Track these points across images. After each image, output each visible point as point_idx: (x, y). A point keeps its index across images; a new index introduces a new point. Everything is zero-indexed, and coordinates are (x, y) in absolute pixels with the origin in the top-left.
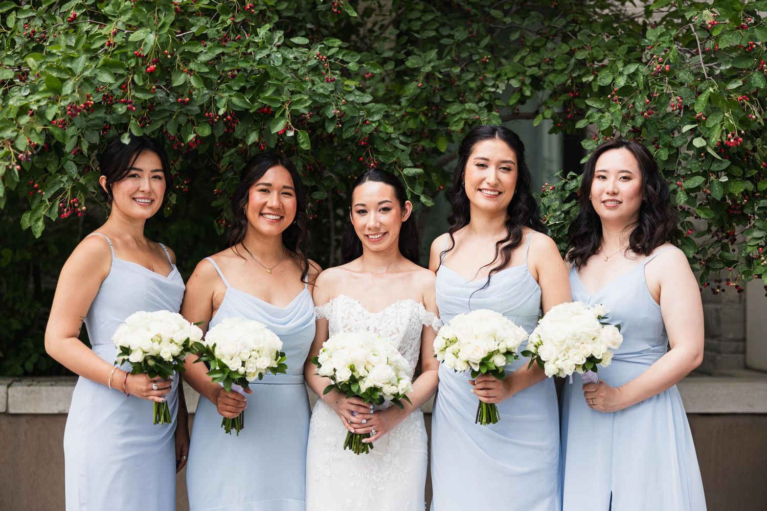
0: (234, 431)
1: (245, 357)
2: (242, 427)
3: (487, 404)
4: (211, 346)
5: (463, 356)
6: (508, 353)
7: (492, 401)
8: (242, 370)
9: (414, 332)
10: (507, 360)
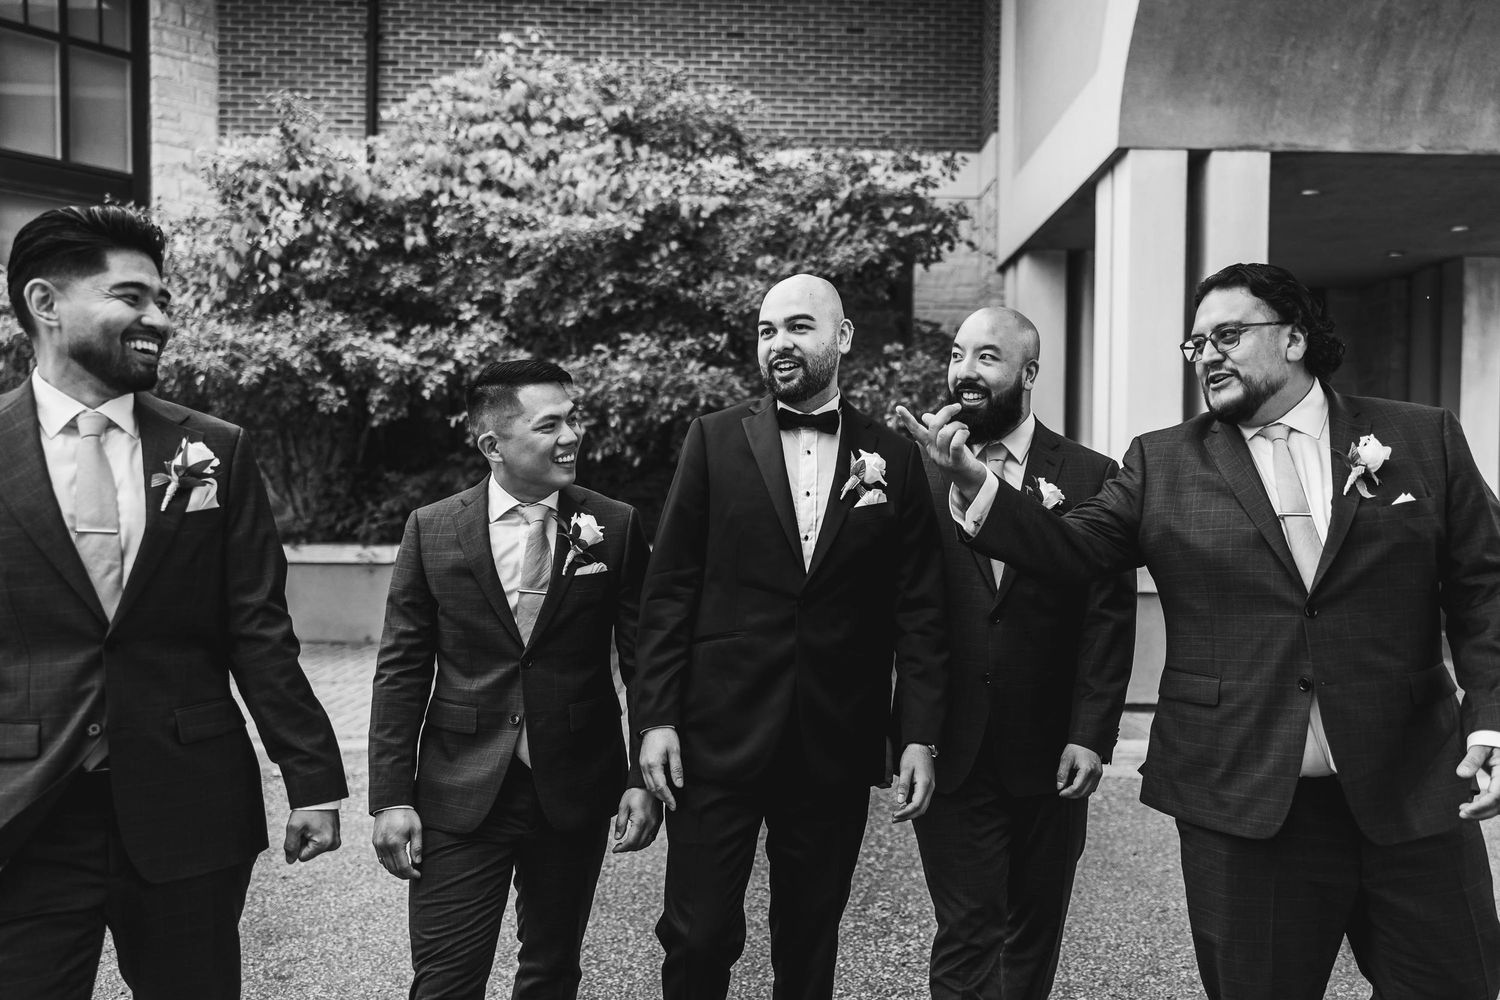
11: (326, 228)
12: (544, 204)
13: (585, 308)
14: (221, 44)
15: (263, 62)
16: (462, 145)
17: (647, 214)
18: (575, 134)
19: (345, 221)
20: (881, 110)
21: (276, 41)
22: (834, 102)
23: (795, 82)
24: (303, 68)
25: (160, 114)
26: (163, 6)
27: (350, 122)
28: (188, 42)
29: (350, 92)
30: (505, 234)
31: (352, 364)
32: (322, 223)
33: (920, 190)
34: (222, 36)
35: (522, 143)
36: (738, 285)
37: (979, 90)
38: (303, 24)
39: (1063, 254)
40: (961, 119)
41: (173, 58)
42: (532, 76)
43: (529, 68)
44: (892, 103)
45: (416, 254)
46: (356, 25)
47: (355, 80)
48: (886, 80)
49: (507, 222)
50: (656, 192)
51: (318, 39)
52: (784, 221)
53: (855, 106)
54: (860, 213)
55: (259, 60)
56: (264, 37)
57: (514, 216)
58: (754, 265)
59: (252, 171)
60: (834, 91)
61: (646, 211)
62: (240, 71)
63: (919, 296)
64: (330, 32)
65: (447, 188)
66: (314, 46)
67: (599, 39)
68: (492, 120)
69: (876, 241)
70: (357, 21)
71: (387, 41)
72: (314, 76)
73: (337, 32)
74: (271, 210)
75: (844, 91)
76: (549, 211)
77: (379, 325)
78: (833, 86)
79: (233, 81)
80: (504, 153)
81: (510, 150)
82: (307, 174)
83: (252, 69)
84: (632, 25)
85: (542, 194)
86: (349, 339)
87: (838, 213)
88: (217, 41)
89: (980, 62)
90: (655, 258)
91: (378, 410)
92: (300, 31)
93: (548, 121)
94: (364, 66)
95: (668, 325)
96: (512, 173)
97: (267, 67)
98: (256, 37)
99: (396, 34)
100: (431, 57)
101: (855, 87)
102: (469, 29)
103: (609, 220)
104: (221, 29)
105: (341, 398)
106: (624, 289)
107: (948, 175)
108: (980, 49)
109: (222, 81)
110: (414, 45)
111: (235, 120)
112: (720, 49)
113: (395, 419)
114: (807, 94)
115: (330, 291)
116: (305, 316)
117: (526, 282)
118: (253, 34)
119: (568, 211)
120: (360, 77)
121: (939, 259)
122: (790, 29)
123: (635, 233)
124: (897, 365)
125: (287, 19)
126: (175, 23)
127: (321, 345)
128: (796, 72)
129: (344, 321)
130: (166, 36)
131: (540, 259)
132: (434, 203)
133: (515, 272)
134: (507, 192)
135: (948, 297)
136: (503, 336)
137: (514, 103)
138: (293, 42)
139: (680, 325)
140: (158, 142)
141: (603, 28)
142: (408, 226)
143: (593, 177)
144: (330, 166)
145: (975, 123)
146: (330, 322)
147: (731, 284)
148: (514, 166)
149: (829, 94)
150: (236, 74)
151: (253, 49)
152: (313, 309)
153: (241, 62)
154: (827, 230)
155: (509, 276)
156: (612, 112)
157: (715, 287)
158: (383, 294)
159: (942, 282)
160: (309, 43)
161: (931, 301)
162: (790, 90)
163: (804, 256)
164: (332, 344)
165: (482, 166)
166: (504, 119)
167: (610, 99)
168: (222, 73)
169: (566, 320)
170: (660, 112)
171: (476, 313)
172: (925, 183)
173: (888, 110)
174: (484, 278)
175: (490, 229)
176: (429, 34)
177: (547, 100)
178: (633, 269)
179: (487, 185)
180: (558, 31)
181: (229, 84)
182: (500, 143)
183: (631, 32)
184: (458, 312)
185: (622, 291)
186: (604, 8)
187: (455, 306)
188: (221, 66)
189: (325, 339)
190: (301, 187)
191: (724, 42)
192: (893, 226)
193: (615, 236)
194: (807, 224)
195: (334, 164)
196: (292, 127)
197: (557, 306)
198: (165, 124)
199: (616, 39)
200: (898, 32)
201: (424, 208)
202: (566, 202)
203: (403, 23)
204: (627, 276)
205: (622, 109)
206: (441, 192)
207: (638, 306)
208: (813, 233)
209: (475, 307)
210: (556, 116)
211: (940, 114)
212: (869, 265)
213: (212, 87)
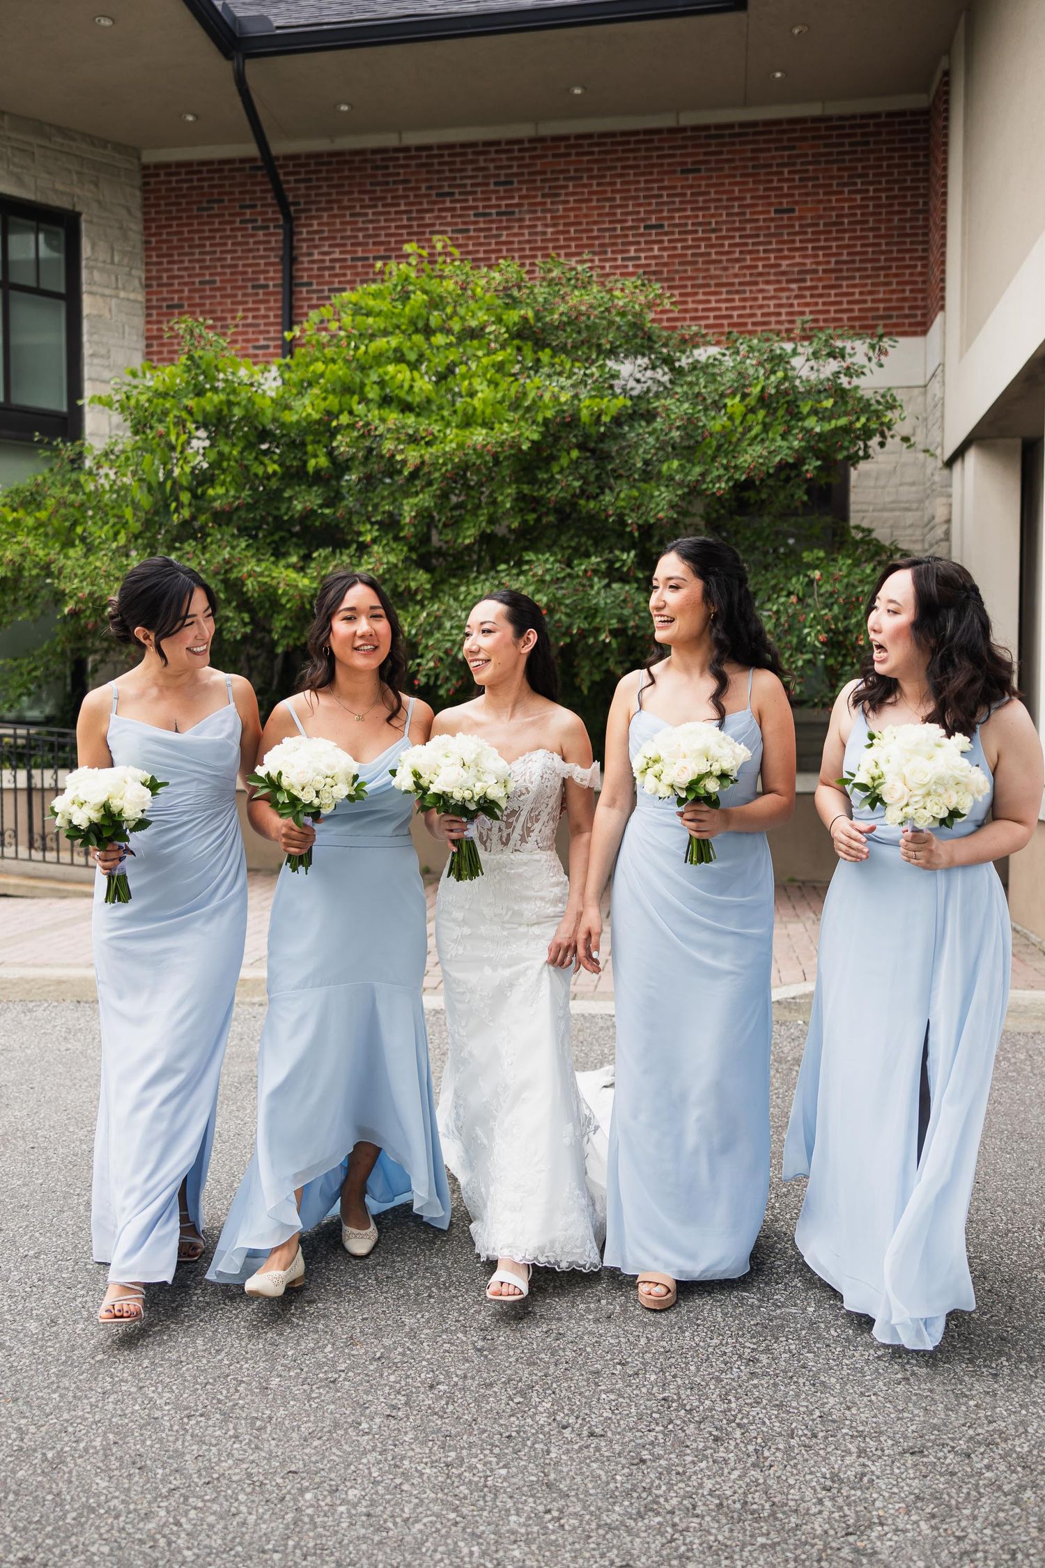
0: (301, 869)
1: (320, 787)
2: (310, 863)
3: (698, 840)
4: (274, 774)
5: (667, 779)
6: (723, 776)
7: (704, 836)
8: (316, 802)
9: (548, 790)
10: (721, 785)
11: (230, 453)
12: (443, 418)
13: (484, 524)
14: (147, 279)
15: (186, 294)
16: (362, 361)
17: (546, 422)
18: (475, 343)
19: (250, 446)
20: (812, 296)
21: (197, 271)
22: (761, 291)
23: (718, 272)
24: (222, 296)
25: (91, 352)
26: (93, 246)
27: (267, 347)
28: (117, 279)
29: (267, 317)
30: (402, 451)
31: (254, 590)
32: (226, 449)
33: (844, 380)
34: (148, 271)
35: (421, 356)
36: (642, 494)
37: (924, 266)
38: (222, 252)
39: (1018, 442)
40: (904, 300)
41: (103, 295)
42: (433, 285)
43: (431, 278)
44: (824, 287)
45: (318, 478)
46: (272, 249)
47: (272, 304)
48: (818, 263)
49: (403, 437)
50: (555, 398)
51: (236, 266)
52: (691, 420)
53: (784, 294)
54: (776, 410)
55: (182, 291)
56: (186, 269)
57: (411, 432)
58: (660, 472)
59: (161, 400)
60: (760, 279)
61: (545, 419)
62: (165, 304)
63: (857, 499)
64: (247, 258)
65: (345, 406)
66: (232, 274)
67: (512, 243)
68: (392, 333)
69: (791, 438)
70: (273, 245)
71: (302, 263)
72: (233, 303)
73: (254, 258)
74: (177, 439)
75: (772, 278)
76: (448, 424)
77: (283, 550)
78: (760, 274)
79: (158, 315)
80: (404, 366)
81: (408, 363)
82: (211, 400)
83: (176, 302)
84: (546, 226)
85: (441, 408)
86: (251, 565)
87: (752, 410)
88: (143, 276)
89: (926, 234)
90: (556, 469)
91: (282, 636)
92: (220, 259)
93: (449, 332)
94: (279, 289)
95: (572, 538)
96: (411, 387)
97: (190, 298)
98: (179, 269)
99: (310, 254)
100: (345, 275)
101: (784, 273)
102: (382, 243)
103: (505, 431)
104: (147, 264)
105: (245, 624)
106: (525, 502)
107: (874, 360)
108: (926, 219)
109: (149, 315)
110: (327, 264)
111: (160, 353)
112: (638, 243)
113: (298, 643)
114: (732, 284)
115: (235, 518)
116: (212, 543)
117: (424, 499)
118: (176, 267)
119: (468, 422)
120: (276, 301)
121: (867, 456)
122: (713, 216)
123: (533, 442)
124: (816, 574)
125: (208, 249)
126: (104, 262)
127: (226, 572)
128: (720, 261)
129: (248, 546)
130: (96, 275)
131: (437, 475)
132: (334, 424)
133: (414, 490)
134: (406, 408)
135: (888, 499)
136: (402, 557)
137: (414, 314)
138: (213, 271)
139: (584, 539)
140: (90, 379)
141: (516, 231)
142: (310, 448)
143: (492, 387)
144: (234, 391)
145: (920, 303)
146: (233, 548)
147: (635, 493)
148: (413, 380)
149: (756, 283)
150: (160, 307)
151: (176, 281)
152: (219, 537)
153: (165, 295)
154: (740, 430)
155: (407, 495)
156: (513, 316)
157: (617, 498)
158: (286, 518)
159: (882, 483)
160: (228, 271)
161: (869, 503)
162: (713, 282)
163: (714, 459)
164: (235, 570)
165: (382, 383)
166: (403, 332)
167: (513, 303)
168: (148, 308)
169: (465, 538)
170: (561, 314)
171: (376, 534)
172: (849, 372)
173: (821, 296)
174: (383, 498)
175: (388, 446)
176: (341, 253)
177: (449, 310)
178: (533, 481)
179: (386, 401)
180: (469, 238)
181: (154, 318)
182: (399, 357)
183: (545, 233)
184: (359, 534)
185: (522, 505)
186: (517, 210)
187: (356, 529)
188: (148, 300)
189: (229, 565)
190: (205, 414)
191: (642, 235)
192: (811, 422)
193: (511, 447)
194: (717, 424)
195: (239, 389)
196: (198, 353)
197: (455, 524)
198: (96, 361)
199: (529, 242)
200: (833, 209)
201: (324, 429)
202: (465, 414)
203: (317, 242)
204: (526, 489)
205: (522, 312)
206: (341, 412)
207: (538, 520)
208: (726, 434)
209: (376, 527)
210: (456, 326)
211: (881, 296)
212: (783, 466)
213: (139, 322)
